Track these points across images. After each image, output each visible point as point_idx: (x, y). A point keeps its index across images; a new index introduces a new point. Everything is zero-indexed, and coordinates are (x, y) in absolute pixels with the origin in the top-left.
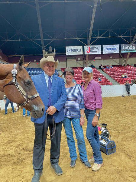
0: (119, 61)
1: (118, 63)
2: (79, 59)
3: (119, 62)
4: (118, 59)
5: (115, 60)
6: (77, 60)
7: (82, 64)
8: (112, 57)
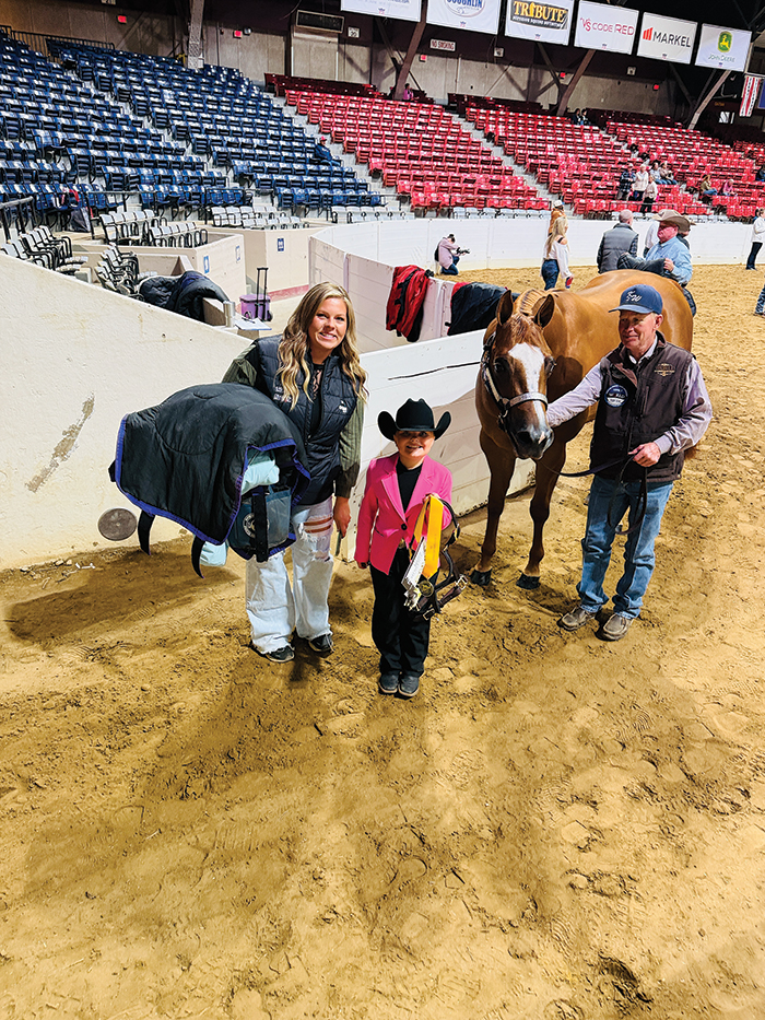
0: (526, 79)
1: (522, 92)
2: (353, 32)
3: (524, 88)
4: (527, 70)
5: (510, 69)
6: (344, 40)
7: (365, 68)
8: (502, 51)
